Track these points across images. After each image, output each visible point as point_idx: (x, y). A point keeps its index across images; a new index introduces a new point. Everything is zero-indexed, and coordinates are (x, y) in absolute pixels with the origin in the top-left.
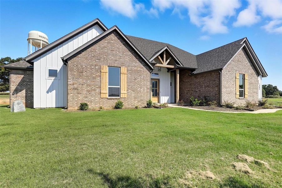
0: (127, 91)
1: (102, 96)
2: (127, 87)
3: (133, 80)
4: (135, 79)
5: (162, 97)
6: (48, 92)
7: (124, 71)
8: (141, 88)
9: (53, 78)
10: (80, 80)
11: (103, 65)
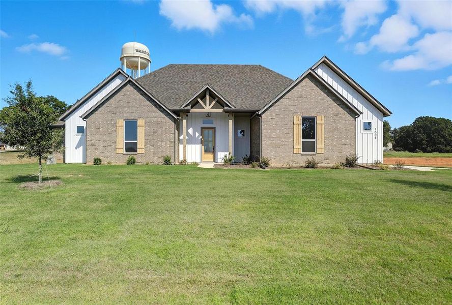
0: (145, 145)
1: (118, 151)
2: (145, 142)
3: (153, 133)
4: (155, 132)
5: (219, 153)
6: (76, 148)
7: (141, 124)
8: (162, 142)
9: (80, 134)
10: (97, 136)
11: (119, 119)
